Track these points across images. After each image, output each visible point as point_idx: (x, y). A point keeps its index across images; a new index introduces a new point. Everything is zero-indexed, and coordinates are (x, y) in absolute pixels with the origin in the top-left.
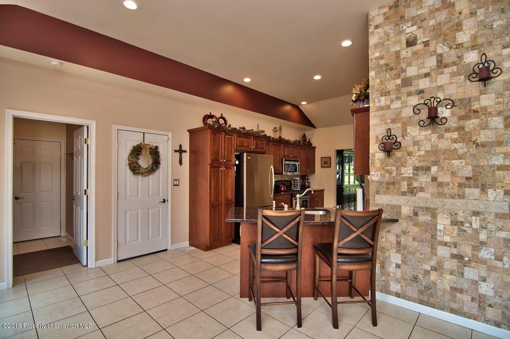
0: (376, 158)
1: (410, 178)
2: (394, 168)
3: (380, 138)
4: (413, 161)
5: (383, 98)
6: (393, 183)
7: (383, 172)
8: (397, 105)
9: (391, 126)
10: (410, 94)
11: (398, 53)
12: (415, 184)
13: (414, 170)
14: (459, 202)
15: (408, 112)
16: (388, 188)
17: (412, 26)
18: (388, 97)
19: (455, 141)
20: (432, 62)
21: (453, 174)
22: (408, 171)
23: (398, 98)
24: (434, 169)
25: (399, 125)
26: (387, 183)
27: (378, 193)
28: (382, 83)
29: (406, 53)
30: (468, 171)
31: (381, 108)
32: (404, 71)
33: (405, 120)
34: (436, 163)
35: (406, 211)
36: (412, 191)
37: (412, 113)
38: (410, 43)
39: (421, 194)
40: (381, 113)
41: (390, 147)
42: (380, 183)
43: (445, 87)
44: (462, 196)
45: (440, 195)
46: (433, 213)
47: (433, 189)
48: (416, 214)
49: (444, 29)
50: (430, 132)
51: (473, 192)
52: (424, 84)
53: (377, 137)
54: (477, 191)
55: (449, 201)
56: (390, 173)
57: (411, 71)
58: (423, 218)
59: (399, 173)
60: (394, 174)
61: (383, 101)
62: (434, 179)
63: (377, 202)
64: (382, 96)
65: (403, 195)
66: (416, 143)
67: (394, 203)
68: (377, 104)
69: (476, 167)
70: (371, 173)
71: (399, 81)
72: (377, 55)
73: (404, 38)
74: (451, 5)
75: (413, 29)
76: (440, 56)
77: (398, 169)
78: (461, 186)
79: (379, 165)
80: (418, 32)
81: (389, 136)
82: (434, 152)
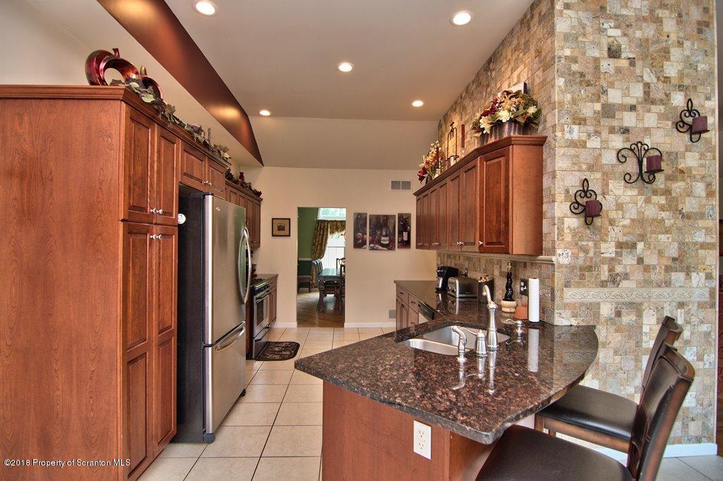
0: (566, 225)
1: (612, 259)
2: (591, 244)
3: (572, 192)
4: (615, 234)
5: (576, 128)
6: (590, 269)
7: (576, 251)
8: (594, 143)
9: (587, 175)
10: (612, 130)
11: (596, 60)
12: (619, 269)
13: (617, 247)
14: (665, 291)
15: (609, 158)
16: (582, 277)
17: (616, 27)
18: (583, 128)
19: (662, 208)
20: (637, 92)
21: (660, 253)
22: (609, 249)
23: (597, 133)
24: (640, 246)
25: (598, 175)
26: (581, 269)
27: (567, 285)
28: (574, 102)
29: (607, 65)
30: (673, 251)
31: (573, 144)
32: (605, 92)
33: (606, 169)
34: (642, 237)
35: (606, 310)
36: (614, 280)
37: (614, 161)
38: (614, 53)
39: (625, 284)
40: (572, 151)
41: (588, 209)
42: (572, 268)
43: (653, 131)
44: (668, 284)
45: (647, 283)
46: (637, 308)
47: (638, 275)
48: (618, 314)
49: (652, 49)
50: (635, 192)
51: (678, 277)
52: (629, 119)
53: (567, 191)
54: (682, 276)
55: (657, 291)
56: (586, 251)
57: (614, 96)
58: (628, 318)
59: (598, 253)
60: (591, 254)
61: (576, 133)
62: (640, 261)
63: (566, 301)
64: (574, 123)
65: (602, 286)
66: (620, 207)
67: (590, 299)
68: (567, 136)
69: (682, 244)
70: (559, 251)
71: (598, 107)
72: (567, 52)
73: (605, 42)
74: (659, 21)
75: (616, 33)
76: (647, 85)
77: (596, 246)
78: (668, 269)
79: (568, 238)
80: (623, 42)
81: (585, 191)
82: (640, 221)
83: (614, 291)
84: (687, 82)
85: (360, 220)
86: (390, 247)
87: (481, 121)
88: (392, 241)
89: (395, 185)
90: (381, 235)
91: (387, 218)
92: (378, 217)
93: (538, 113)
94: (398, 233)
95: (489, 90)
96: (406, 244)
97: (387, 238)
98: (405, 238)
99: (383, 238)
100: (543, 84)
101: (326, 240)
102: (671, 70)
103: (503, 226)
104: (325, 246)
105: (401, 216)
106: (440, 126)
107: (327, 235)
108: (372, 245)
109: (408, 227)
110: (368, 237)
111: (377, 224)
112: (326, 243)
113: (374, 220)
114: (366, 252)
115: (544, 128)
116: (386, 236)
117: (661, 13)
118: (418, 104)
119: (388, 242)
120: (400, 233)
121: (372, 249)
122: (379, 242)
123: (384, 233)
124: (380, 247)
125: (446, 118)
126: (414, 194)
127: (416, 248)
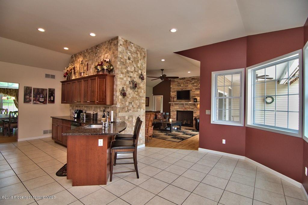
0: (119, 98)
1: (128, 106)
2: (124, 102)
3: (121, 90)
4: (128, 100)
5: (122, 75)
6: (124, 108)
7: (121, 104)
8: (125, 79)
9: (123, 86)
10: (128, 76)
11: (126, 59)
12: (129, 108)
13: (129, 103)
14: (137, 113)
15: (128, 83)
16: (122, 110)
17: (130, 53)
18: (123, 75)
19: (137, 95)
20: (133, 69)
21: (136, 104)
22: (127, 104)
23: (126, 77)
24: (133, 103)
25: (126, 87)
26: (122, 108)
27: (119, 112)
28: (121, 68)
29: (128, 61)
30: (138, 104)
31: (121, 78)
32: (127, 67)
33: (127, 85)
34: (133, 101)
35: (127, 118)
36: (128, 111)
37: (129, 84)
38: (129, 59)
39: (130, 111)
40: (121, 80)
41: (124, 94)
42: (120, 108)
43: (136, 78)
44: (137, 111)
45: (134, 111)
46: (132, 117)
47: (132, 110)
48: (129, 118)
49: (136, 60)
50: (132, 91)
51: (139, 110)
52: (131, 74)
53: (119, 89)
54: (140, 109)
55: (135, 113)
56: (123, 104)
57: (129, 69)
58: (130, 119)
59: (125, 104)
60: (124, 105)
61: (122, 76)
62: (133, 106)
63: (119, 116)
64: (121, 73)
65: (126, 112)
66: (129, 94)
67: (124, 115)
68: (120, 76)
69: (140, 103)
70: (118, 104)
71: (126, 71)
72: (120, 56)
73: (128, 56)
74: (137, 54)
75: (130, 54)
76: (135, 67)
77: (125, 103)
78: (137, 108)
79: (120, 101)
80: (131, 56)
81: (123, 90)
82: (133, 98)
83: (127, 113)
84: (141, 68)
86: (44, 103)
87: (98, 67)
88: (45, 100)
89: (47, 76)
90: (40, 97)
91: (43, 90)
92: (38, 89)
93: (113, 69)
94: (49, 97)
95: (96, 55)
96: (53, 102)
97: (43, 99)
98: (52, 99)
99: (41, 99)
100: (114, 62)
102: (139, 65)
103: (104, 97)
105: (50, 90)
106: (72, 57)
108: (35, 102)
109: (54, 95)
110: (32, 98)
111: (38, 92)
113: (36, 91)
114: (31, 106)
115: (115, 73)
116: (42, 98)
117: (138, 52)
118: (66, 49)
119: (43, 101)
120: (50, 97)
121: (35, 103)
122: (39, 101)
123: (41, 97)
124: (39, 103)
125: (76, 56)
126: (61, 82)
127: (62, 103)
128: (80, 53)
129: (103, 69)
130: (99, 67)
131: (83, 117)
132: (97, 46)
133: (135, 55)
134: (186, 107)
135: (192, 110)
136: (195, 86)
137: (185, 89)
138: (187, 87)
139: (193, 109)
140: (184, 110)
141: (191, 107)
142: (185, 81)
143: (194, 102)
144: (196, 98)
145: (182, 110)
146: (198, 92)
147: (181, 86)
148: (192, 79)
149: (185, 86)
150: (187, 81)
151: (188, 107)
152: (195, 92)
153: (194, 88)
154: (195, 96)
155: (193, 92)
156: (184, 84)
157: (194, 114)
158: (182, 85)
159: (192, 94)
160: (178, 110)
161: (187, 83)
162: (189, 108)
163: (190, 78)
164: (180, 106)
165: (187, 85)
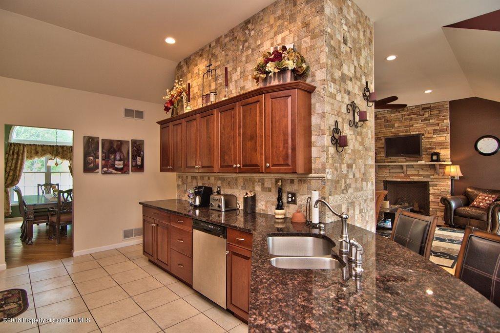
0: (329, 152)
1: (345, 175)
2: (338, 165)
3: (332, 129)
4: (346, 159)
5: (332, 84)
6: (338, 182)
7: (333, 170)
8: (339, 97)
9: (337, 118)
10: (345, 91)
11: (339, 42)
12: (348, 181)
13: (347, 167)
14: (361, 193)
15: (344, 109)
16: (336, 188)
17: (346, 25)
18: (335, 86)
19: (360, 144)
20: (352, 70)
21: (360, 171)
22: (344, 169)
23: (340, 91)
24: (354, 166)
25: (341, 119)
26: (335, 182)
27: (330, 195)
28: (332, 66)
29: (343, 48)
30: (363, 169)
31: (331, 95)
32: (342, 65)
33: (343, 116)
34: (355, 161)
35: (344, 208)
36: (346, 188)
37: (346, 111)
38: (345, 41)
39: (350, 190)
40: (331, 100)
41: (340, 142)
42: (331, 181)
43: (357, 96)
44: (362, 189)
45: (356, 189)
46: (353, 205)
47: (353, 185)
48: (348, 210)
49: (356, 46)
50: (352, 133)
52: (350, 86)
53: (330, 128)
56: (337, 170)
57: (345, 69)
59: (341, 171)
61: (333, 88)
62: (354, 175)
64: (332, 81)
65: (343, 193)
67: (338, 202)
68: (330, 89)
69: (365, 165)
70: (328, 171)
71: (340, 74)
72: (329, 30)
73: (343, 32)
74: (358, 30)
75: (345, 28)
76: (355, 67)
77: (340, 166)
78: (362, 180)
79: (330, 161)
80: (348, 35)
81: (336, 130)
82: (354, 152)
83: (346, 196)
84: (366, 71)
85: (90, 144)
86: (123, 171)
87: (268, 65)
88: (126, 165)
89: (128, 113)
90: (115, 159)
91: (121, 143)
92: (111, 142)
93: (308, 68)
94: (132, 158)
95: (247, 44)
96: (140, 168)
97: (121, 163)
98: (139, 163)
99: (117, 163)
100: (311, 48)
101: (21, 165)
102: (362, 63)
103: (290, 151)
104: (20, 171)
105: (134, 142)
106: (179, 67)
107: (23, 159)
108: (105, 169)
109: (142, 153)
110: (100, 161)
111: (110, 149)
112: (21, 168)
113: (107, 145)
114: (98, 178)
115: (313, 81)
116: (120, 160)
117: (360, 27)
118: (170, 41)
119: (122, 166)
120: (134, 158)
121: (106, 173)
122: (113, 166)
123: (118, 158)
124: (114, 171)
125: (188, 61)
126: (158, 123)
127: (161, 171)
128: (200, 53)
129: (283, 71)
130: (271, 67)
131: (219, 207)
132: (248, 22)
133: (354, 34)
134: (408, 173)
135: (426, 180)
136: (432, 125)
137: (406, 134)
138: (412, 128)
139: (428, 176)
140: (402, 180)
141: (421, 172)
142: (405, 115)
143: (432, 160)
144: (438, 151)
145: (399, 180)
146: (445, 138)
147: (393, 126)
148: (423, 109)
149: (405, 127)
150: (409, 114)
151: (416, 173)
152: (432, 137)
153: (428, 129)
154: (433, 149)
155: (428, 138)
156: (401, 122)
157: (430, 188)
158: (396, 125)
159: (425, 143)
160: (387, 179)
161: (411, 119)
162: (418, 175)
163: (417, 107)
164: (393, 171)
165: (409, 123)
